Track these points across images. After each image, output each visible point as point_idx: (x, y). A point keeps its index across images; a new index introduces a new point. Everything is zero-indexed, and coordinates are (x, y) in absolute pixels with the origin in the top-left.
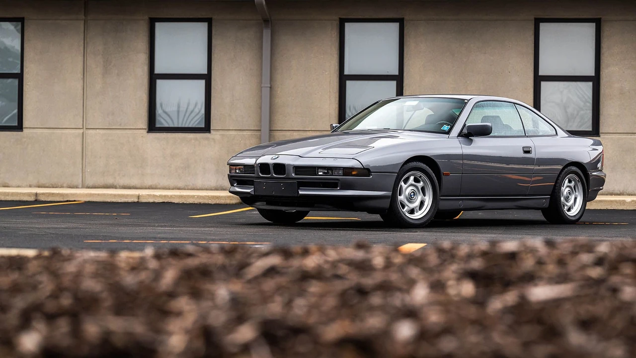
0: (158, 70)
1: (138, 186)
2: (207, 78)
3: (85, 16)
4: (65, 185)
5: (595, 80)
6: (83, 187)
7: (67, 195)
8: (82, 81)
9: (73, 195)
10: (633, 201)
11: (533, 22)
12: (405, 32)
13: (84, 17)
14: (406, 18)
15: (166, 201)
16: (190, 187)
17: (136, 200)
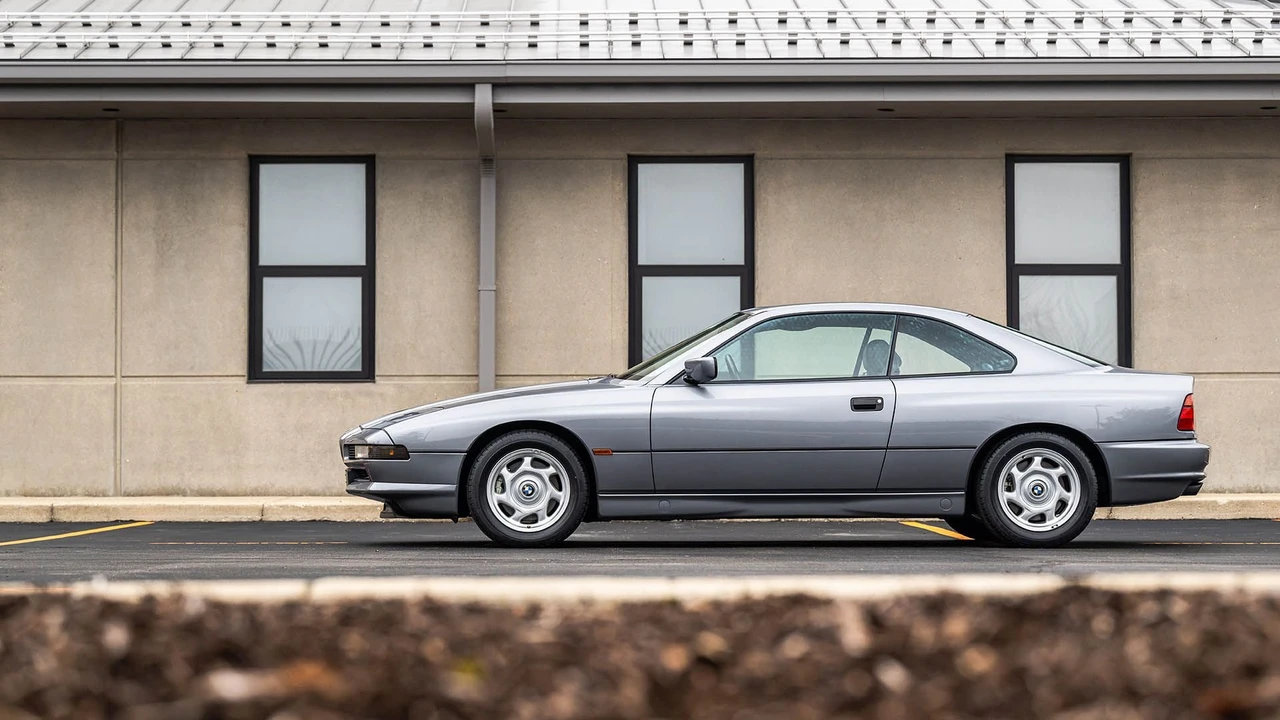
0: (265, 260)
1: (231, 490)
2: (367, 274)
3: (117, 152)
4: (79, 491)
5: (1123, 273)
6: (116, 494)
7: (115, 509)
8: (113, 282)
9: (127, 509)
10: (1231, 502)
11: (1004, 161)
12: (758, 180)
13: (115, 153)
14: (758, 154)
15: (318, 518)
16: (334, 491)
17: (257, 518)
